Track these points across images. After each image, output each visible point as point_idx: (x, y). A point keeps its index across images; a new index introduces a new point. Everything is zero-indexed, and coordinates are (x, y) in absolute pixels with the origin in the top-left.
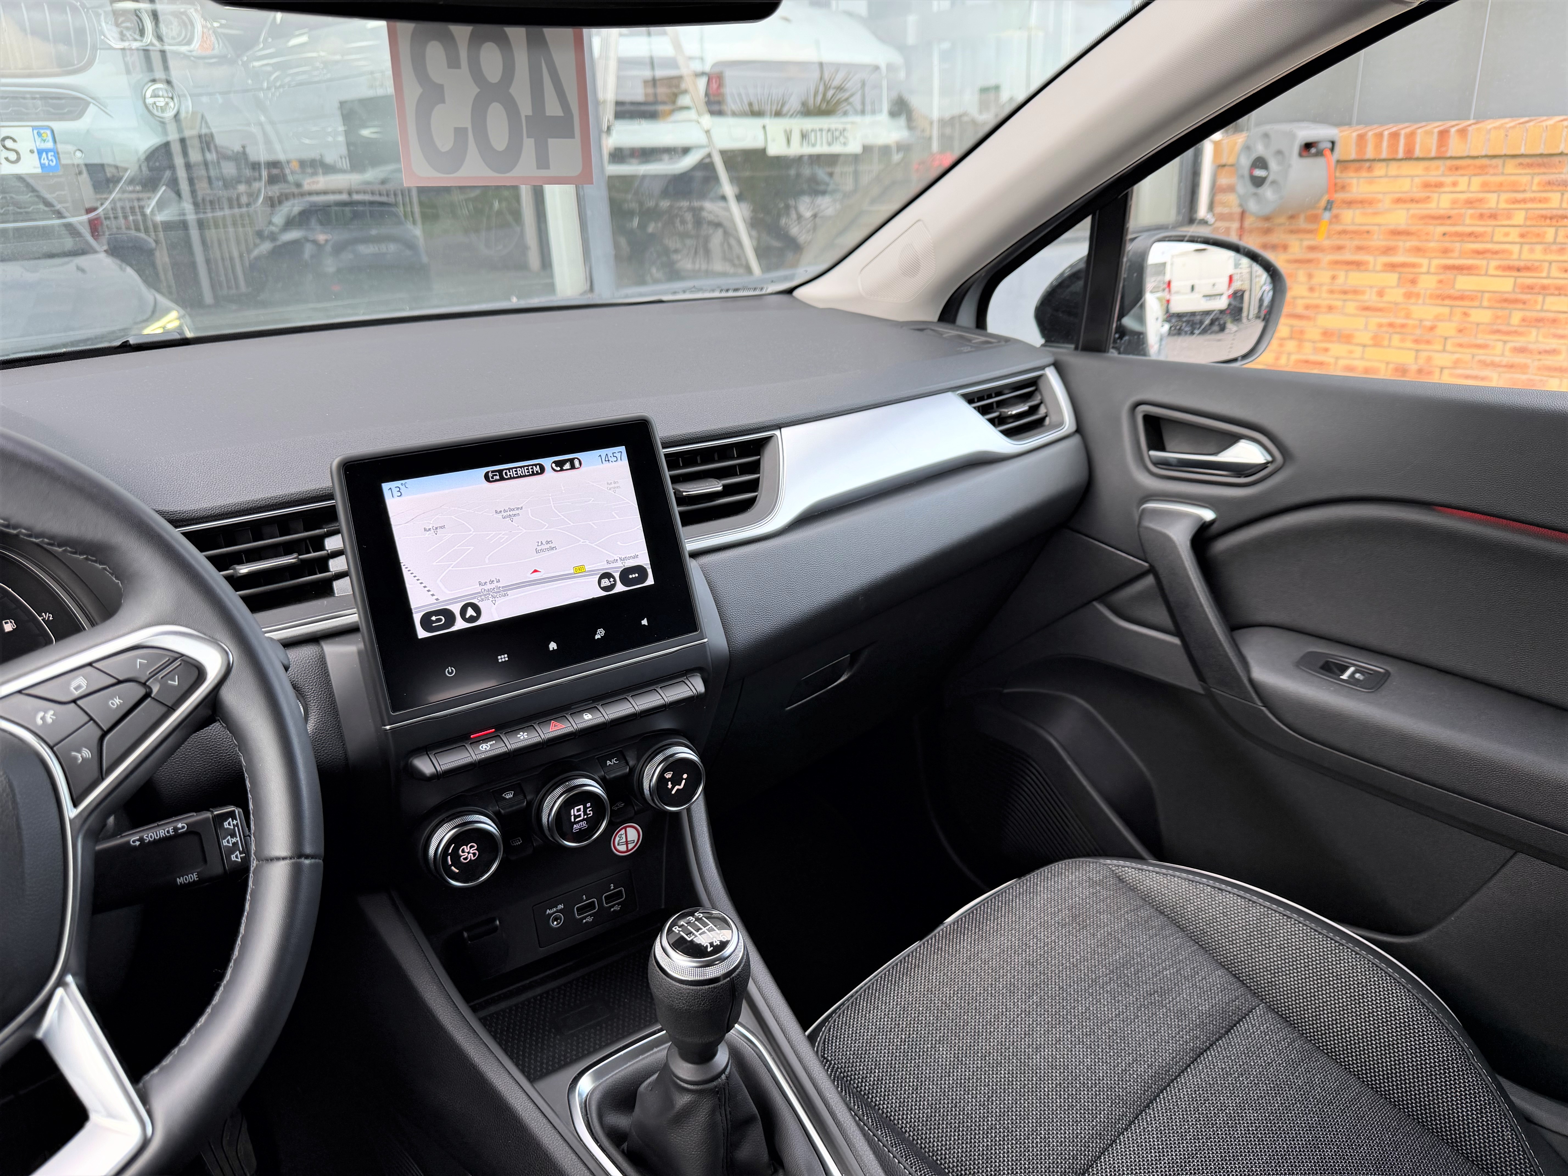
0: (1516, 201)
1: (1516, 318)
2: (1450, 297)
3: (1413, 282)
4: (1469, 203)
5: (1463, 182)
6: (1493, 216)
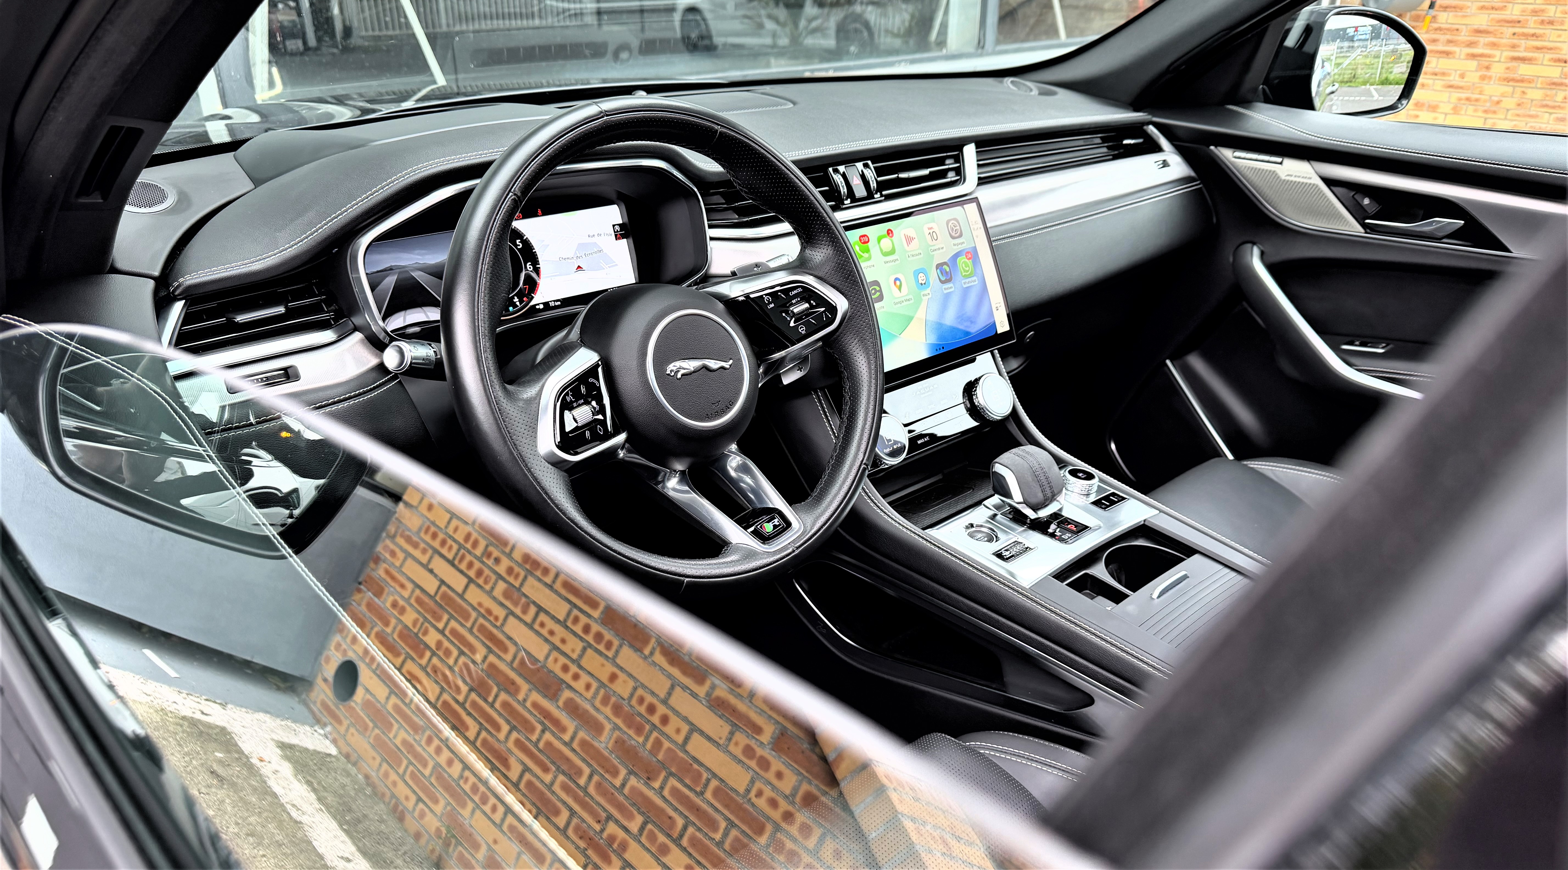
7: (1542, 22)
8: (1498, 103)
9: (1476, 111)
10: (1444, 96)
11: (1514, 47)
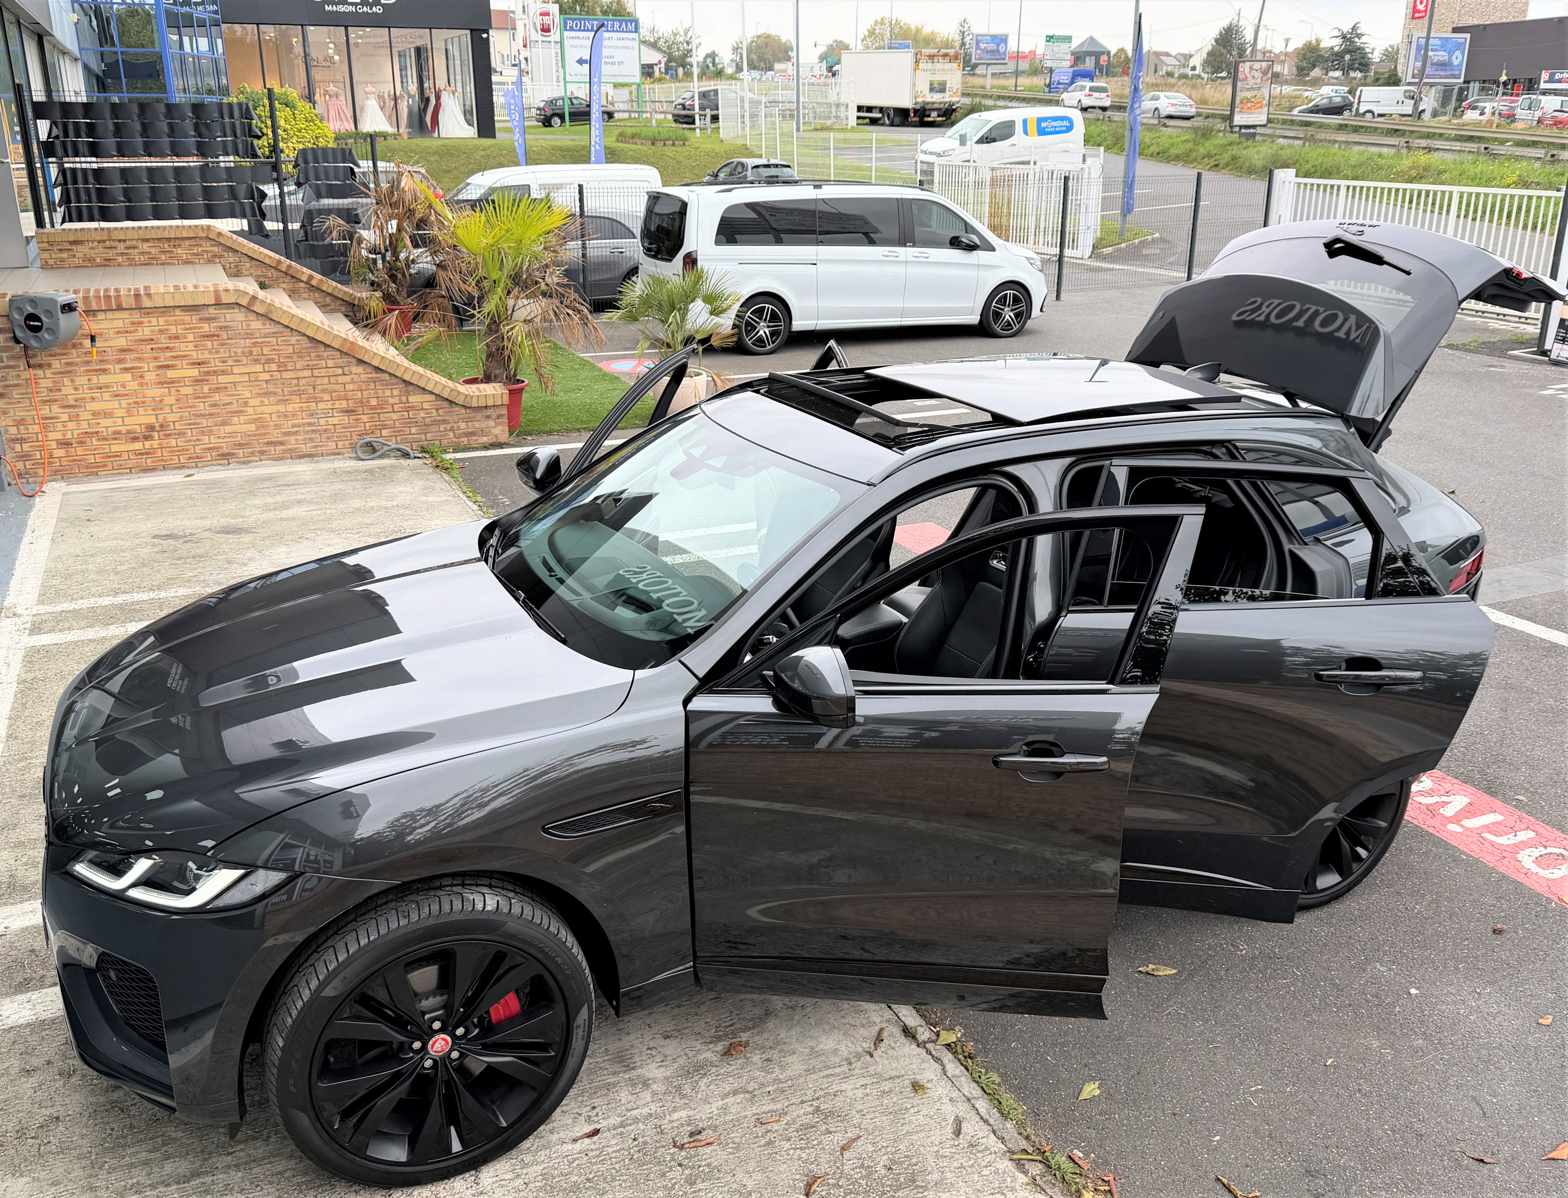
0: (186, 329)
1: (206, 389)
2: (166, 383)
3: (142, 377)
4: (161, 332)
5: (154, 321)
6: (177, 338)
7: (170, 338)
8: (161, 401)
9: (146, 410)
10: (115, 404)
11: (156, 358)
